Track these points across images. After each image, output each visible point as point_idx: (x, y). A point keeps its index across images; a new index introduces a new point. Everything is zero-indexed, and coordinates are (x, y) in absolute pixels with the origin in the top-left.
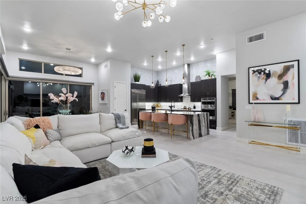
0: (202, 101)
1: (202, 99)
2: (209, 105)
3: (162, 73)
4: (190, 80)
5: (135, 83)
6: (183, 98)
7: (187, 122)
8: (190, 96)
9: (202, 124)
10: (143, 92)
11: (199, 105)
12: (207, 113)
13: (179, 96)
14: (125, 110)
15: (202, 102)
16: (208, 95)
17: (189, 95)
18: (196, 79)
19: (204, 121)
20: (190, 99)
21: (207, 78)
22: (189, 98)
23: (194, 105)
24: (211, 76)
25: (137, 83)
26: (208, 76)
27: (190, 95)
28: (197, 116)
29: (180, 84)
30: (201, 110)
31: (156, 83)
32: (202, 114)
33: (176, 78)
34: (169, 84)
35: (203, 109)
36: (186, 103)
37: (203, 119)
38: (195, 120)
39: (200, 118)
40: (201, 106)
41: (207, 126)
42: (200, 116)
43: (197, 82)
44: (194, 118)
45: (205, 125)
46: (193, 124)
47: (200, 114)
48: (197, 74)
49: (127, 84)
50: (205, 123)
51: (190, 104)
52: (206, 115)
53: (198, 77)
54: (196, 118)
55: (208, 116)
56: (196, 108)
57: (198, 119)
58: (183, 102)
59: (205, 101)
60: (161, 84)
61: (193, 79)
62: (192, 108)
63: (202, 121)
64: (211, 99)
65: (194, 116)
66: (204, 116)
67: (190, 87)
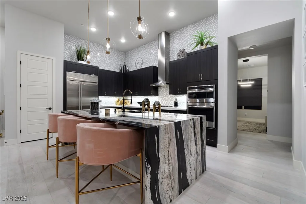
0: (189, 91)
1: (189, 89)
2: (198, 100)
3: (130, 53)
5: (78, 62)
6: (159, 89)
7: (141, 150)
8: (169, 86)
9: (188, 150)
10: (94, 79)
11: (183, 101)
12: (201, 118)
13: (151, 85)
14: (50, 109)
18: (179, 54)
19: (193, 138)
22: (167, 90)
23: (176, 100)
24: (207, 45)
25: (81, 62)
26: (199, 45)
27: (168, 83)
28: (172, 130)
29: (154, 67)
30: (186, 110)
31: (122, 69)
32: (189, 120)
33: (149, 58)
34: (139, 68)
35: (190, 106)
36: (164, 97)
37: (191, 134)
38: (168, 143)
39: (183, 133)
40: (187, 102)
41: (200, 152)
42: (182, 127)
43: (180, 59)
44: (162, 138)
45: (197, 150)
46: (159, 158)
47: (184, 123)
48: (180, 48)
49: (53, 60)
50: (197, 143)
51: (169, 99)
52: (199, 122)
53: (182, 51)
54: (169, 137)
55: (203, 124)
56: (178, 105)
57: (175, 140)
58: (159, 95)
59: (194, 91)
60: (128, 70)
61: (174, 56)
62: (171, 106)
63: (190, 140)
64: (205, 87)
65: (164, 129)
66: (193, 126)
67: (168, 71)
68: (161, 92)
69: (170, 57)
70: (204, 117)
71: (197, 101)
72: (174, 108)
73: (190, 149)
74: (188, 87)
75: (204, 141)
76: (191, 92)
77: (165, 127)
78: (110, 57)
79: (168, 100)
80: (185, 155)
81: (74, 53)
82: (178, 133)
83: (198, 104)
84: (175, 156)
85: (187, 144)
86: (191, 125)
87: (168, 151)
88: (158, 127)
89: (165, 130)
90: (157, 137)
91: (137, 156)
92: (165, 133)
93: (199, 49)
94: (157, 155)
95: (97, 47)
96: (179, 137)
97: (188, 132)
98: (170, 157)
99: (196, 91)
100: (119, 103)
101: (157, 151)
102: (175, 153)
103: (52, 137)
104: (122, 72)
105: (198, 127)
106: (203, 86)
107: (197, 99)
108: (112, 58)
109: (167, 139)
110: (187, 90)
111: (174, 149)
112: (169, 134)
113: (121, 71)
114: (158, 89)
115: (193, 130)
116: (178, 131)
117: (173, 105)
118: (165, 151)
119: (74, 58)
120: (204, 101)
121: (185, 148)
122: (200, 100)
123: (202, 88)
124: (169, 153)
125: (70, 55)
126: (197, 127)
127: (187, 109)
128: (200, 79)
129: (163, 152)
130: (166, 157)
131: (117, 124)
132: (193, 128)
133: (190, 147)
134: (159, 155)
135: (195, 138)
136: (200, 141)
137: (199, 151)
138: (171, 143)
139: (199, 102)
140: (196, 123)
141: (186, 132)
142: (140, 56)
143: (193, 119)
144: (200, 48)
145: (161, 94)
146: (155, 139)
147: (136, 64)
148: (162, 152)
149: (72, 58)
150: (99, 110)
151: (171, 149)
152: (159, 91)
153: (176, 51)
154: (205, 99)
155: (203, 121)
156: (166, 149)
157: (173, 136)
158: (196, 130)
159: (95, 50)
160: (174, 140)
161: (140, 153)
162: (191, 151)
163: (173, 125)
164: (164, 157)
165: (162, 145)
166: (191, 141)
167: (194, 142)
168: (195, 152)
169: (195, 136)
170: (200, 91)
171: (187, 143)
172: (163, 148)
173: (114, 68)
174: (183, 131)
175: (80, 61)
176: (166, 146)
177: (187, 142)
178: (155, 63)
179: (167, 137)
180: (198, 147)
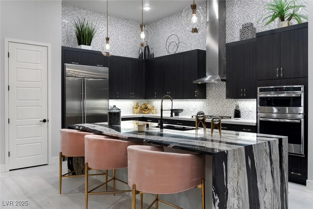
0: (260, 94)
1: (261, 90)
2: (275, 110)
3: (156, 26)
4: (225, 38)
5: (79, 47)
6: (208, 88)
7: (203, 180)
8: (225, 83)
9: (262, 183)
10: (102, 72)
12: (280, 140)
13: (194, 82)
14: (44, 121)
15: (260, 98)
16: (280, 78)
17: (222, 80)
18: (242, 32)
19: (269, 168)
20: (225, 90)
21: (276, 24)
22: (223, 89)
23: (237, 106)
24: (289, 19)
25: (83, 47)
26: (277, 19)
27: (225, 78)
28: (242, 156)
29: (198, 51)
30: (255, 125)
31: (142, 53)
32: (264, 143)
33: (189, 36)
34: (172, 52)
35: (261, 119)
36: (215, 101)
37: (265, 163)
38: (237, 172)
39: (255, 160)
40: (257, 112)
41: (278, 188)
42: (254, 152)
43: (245, 40)
44: (231, 166)
45: (274, 185)
46: (227, 189)
47: (256, 148)
48: (245, 20)
49: (48, 47)
50: (275, 176)
51: (225, 104)
52: (278, 146)
53: (247, 27)
54: (238, 164)
55: (283, 148)
56: (241, 115)
57: (246, 169)
58: (207, 98)
59: (269, 95)
60: (153, 54)
61: (233, 33)
62: (229, 116)
63: (264, 170)
64: (287, 89)
65: (232, 155)
66: (268, 151)
67: (224, 58)
68: (210, 92)
69: (227, 35)
70: (285, 138)
71: (273, 110)
72: (234, 121)
73: (264, 182)
74: (258, 88)
75: (285, 173)
76: (262, 95)
77: (234, 152)
78: (123, 34)
79: (223, 106)
80: (258, 189)
81: (72, 33)
82: (249, 161)
83: (275, 115)
84: (246, 190)
85: (261, 176)
86: (266, 149)
87: (237, 183)
88: (226, 151)
89: (234, 156)
90: (225, 164)
91: (197, 187)
92: (234, 160)
93: (277, 27)
94: (226, 185)
95: (103, 20)
96: (250, 166)
97: (262, 159)
98: (239, 190)
99: (272, 95)
100: (138, 109)
101: (226, 181)
102: (245, 185)
103: (47, 164)
104: (143, 59)
105: (276, 153)
106: (285, 86)
107: (274, 108)
108: (126, 34)
109: (236, 167)
110: (257, 92)
111: (245, 180)
112: (239, 161)
113: (141, 56)
114: (206, 87)
115: (268, 157)
116: (249, 158)
117: (232, 115)
118: (233, 182)
119: (71, 40)
120: (286, 111)
121: (258, 180)
122: (278, 110)
123: (281, 90)
124: (239, 184)
125: (66, 36)
126: (274, 152)
127: (257, 123)
128: (280, 76)
129: (232, 183)
130: (235, 189)
131: (171, 147)
132: (268, 154)
133: (264, 180)
134: (227, 186)
135: (271, 168)
136: (279, 173)
137: (277, 186)
138: (241, 172)
139: (277, 113)
140: (273, 147)
141: (259, 160)
142: (174, 31)
143: (269, 142)
144: (278, 25)
145: (210, 96)
146: (223, 166)
147: (168, 44)
148: (230, 182)
149: (69, 40)
150: (120, 124)
151: (241, 181)
152: (207, 91)
153: (237, 24)
154: (287, 108)
155: (283, 143)
156: (235, 179)
157: (243, 164)
158: (272, 156)
159: (102, 24)
160: (244, 168)
161: (202, 184)
162: (266, 185)
163: (243, 150)
164: (233, 189)
165: (230, 174)
166: (265, 172)
167: (270, 173)
168: (272, 187)
169: (271, 165)
170: (279, 95)
171: (261, 174)
172: (232, 178)
173: (130, 51)
174: (255, 158)
175: (82, 45)
176: (235, 175)
177: (261, 172)
178: (199, 43)
179: (236, 164)
180: (276, 180)
